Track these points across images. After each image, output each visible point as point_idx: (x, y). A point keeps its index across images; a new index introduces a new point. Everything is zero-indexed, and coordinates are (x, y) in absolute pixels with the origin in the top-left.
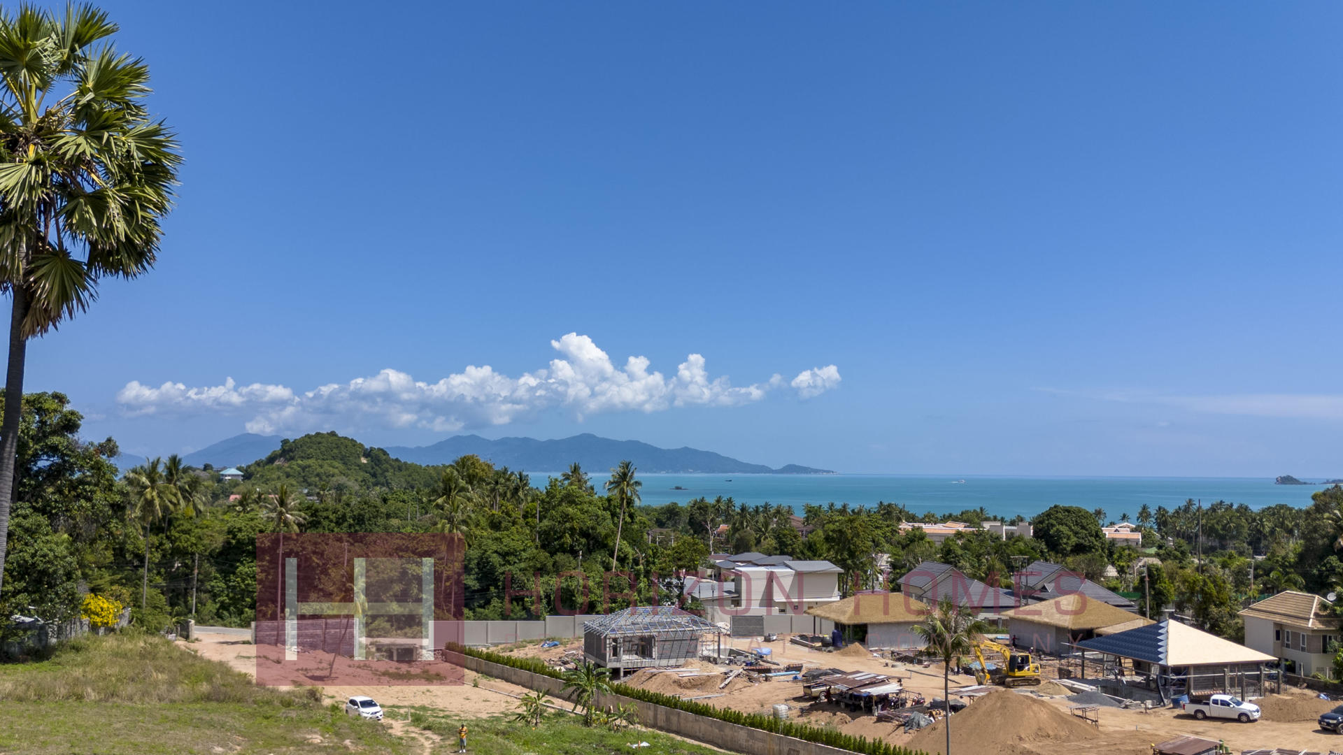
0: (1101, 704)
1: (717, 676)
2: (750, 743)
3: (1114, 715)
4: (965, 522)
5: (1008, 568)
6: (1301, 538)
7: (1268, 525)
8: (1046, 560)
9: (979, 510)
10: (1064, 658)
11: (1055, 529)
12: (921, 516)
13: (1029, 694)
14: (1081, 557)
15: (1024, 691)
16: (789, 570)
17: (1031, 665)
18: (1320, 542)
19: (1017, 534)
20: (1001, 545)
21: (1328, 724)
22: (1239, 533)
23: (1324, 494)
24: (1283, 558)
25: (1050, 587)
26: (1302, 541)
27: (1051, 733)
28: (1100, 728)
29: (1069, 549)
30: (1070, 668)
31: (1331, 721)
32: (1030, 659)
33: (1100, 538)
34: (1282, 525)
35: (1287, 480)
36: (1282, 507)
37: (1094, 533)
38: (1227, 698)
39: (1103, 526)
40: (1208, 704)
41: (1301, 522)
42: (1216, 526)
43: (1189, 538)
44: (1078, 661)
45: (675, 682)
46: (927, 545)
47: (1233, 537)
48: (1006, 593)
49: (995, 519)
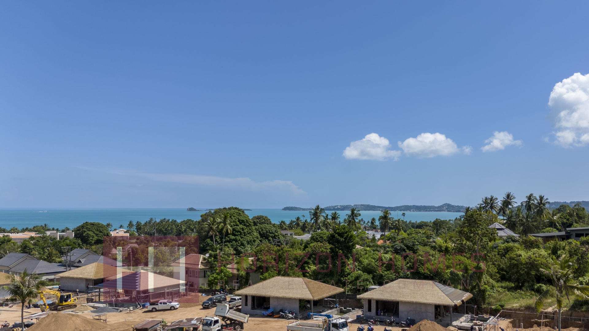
0: (108, 312)
3: (114, 316)
4: (36, 231)
5: (60, 253)
6: (196, 233)
7: (184, 228)
8: (81, 248)
9: (44, 225)
10: (90, 293)
11: (86, 233)
12: (9, 230)
13: (71, 313)
14: (100, 245)
15: (69, 311)
17: (72, 299)
18: (204, 234)
19: (66, 236)
20: (56, 242)
21: (205, 305)
22: (172, 232)
23: (205, 215)
25: (83, 261)
26: (197, 234)
27: (82, 329)
28: (108, 323)
29: (93, 242)
30: (93, 298)
31: (206, 304)
32: (72, 296)
33: (109, 236)
34: (189, 228)
35: (191, 209)
36: (190, 220)
37: (106, 234)
38: (165, 301)
39: (111, 231)
41: (197, 226)
42: (163, 229)
43: (151, 234)
44: (97, 294)
46: (12, 244)
47: (170, 233)
48: (59, 265)
49: (53, 229)
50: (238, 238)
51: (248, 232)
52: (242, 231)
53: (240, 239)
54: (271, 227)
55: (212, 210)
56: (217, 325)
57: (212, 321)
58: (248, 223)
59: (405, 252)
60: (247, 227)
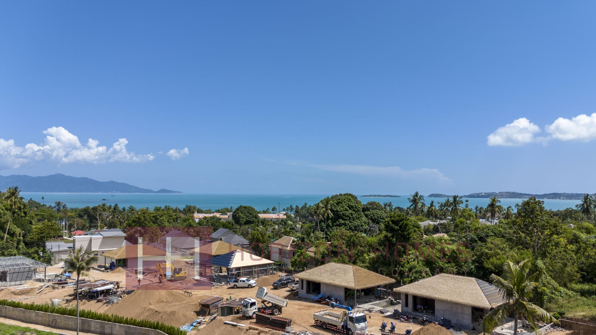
1: (36, 288)
2: (37, 318)
45: (12, 292)
50: (347, 222)
51: (356, 217)
52: (351, 216)
54: (382, 213)
58: (357, 209)
60: (355, 212)
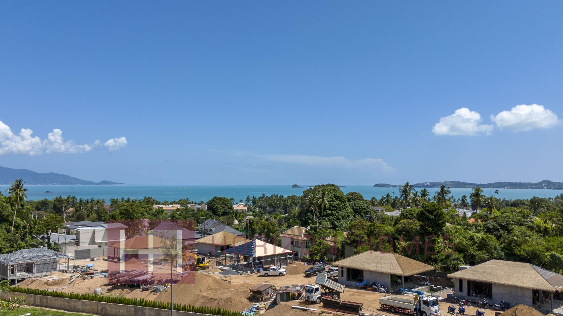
0: (232, 274)
1: (67, 278)
3: (236, 278)
4: (180, 204)
5: (197, 222)
6: (300, 207)
7: (289, 202)
8: (212, 219)
9: (186, 199)
10: (218, 257)
11: (215, 206)
12: (162, 202)
13: (205, 273)
14: (225, 217)
15: (203, 272)
16: (103, 228)
17: (206, 261)
18: (305, 208)
19: (201, 209)
20: (195, 213)
21: (308, 274)
22: (280, 206)
23: (307, 191)
24: (294, 214)
25: (213, 229)
26: (300, 208)
27: (213, 288)
28: (232, 284)
29: (221, 214)
30: (220, 261)
31: (308, 273)
32: (205, 259)
33: (232, 209)
34: (294, 202)
35: (295, 186)
36: (294, 196)
37: (230, 207)
38: (275, 267)
39: (233, 204)
40: (269, 270)
41: (299, 201)
42: (273, 203)
43: (264, 208)
44: (224, 258)
46: (165, 214)
47: (278, 207)
48: (197, 233)
49: (192, 203)
50: (334, 212)
51: (342, 207)
52: (338, 207)
53: (336, 214)
54: (363, 203)
55: (312, 186)
56: (318, 293)
57: (313, 288)
58: (343, 199)
59: (499, 231)
60: (342, 202)
